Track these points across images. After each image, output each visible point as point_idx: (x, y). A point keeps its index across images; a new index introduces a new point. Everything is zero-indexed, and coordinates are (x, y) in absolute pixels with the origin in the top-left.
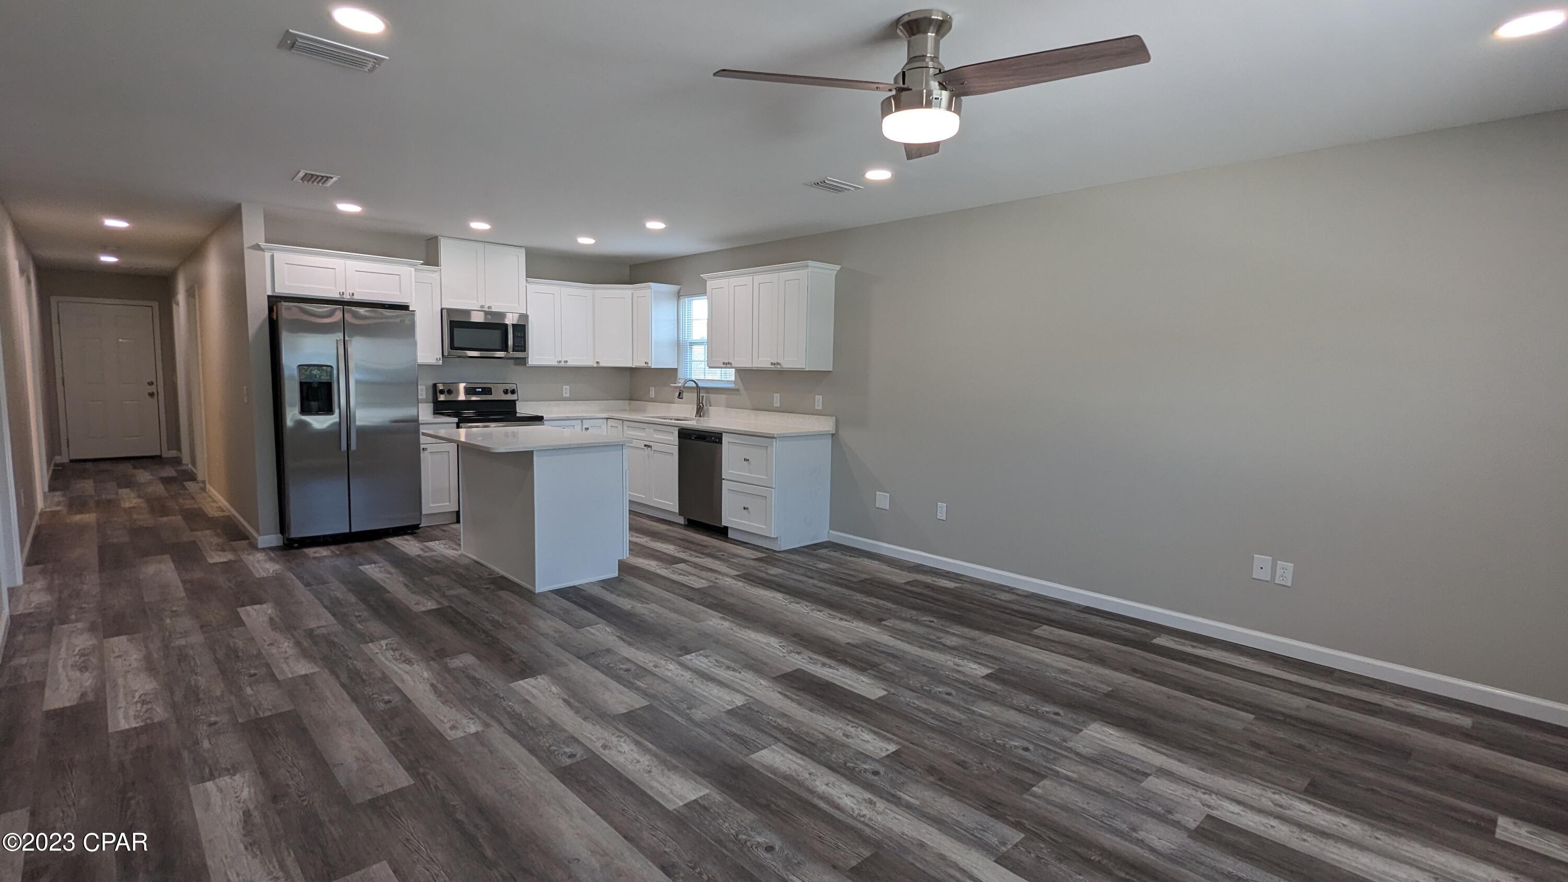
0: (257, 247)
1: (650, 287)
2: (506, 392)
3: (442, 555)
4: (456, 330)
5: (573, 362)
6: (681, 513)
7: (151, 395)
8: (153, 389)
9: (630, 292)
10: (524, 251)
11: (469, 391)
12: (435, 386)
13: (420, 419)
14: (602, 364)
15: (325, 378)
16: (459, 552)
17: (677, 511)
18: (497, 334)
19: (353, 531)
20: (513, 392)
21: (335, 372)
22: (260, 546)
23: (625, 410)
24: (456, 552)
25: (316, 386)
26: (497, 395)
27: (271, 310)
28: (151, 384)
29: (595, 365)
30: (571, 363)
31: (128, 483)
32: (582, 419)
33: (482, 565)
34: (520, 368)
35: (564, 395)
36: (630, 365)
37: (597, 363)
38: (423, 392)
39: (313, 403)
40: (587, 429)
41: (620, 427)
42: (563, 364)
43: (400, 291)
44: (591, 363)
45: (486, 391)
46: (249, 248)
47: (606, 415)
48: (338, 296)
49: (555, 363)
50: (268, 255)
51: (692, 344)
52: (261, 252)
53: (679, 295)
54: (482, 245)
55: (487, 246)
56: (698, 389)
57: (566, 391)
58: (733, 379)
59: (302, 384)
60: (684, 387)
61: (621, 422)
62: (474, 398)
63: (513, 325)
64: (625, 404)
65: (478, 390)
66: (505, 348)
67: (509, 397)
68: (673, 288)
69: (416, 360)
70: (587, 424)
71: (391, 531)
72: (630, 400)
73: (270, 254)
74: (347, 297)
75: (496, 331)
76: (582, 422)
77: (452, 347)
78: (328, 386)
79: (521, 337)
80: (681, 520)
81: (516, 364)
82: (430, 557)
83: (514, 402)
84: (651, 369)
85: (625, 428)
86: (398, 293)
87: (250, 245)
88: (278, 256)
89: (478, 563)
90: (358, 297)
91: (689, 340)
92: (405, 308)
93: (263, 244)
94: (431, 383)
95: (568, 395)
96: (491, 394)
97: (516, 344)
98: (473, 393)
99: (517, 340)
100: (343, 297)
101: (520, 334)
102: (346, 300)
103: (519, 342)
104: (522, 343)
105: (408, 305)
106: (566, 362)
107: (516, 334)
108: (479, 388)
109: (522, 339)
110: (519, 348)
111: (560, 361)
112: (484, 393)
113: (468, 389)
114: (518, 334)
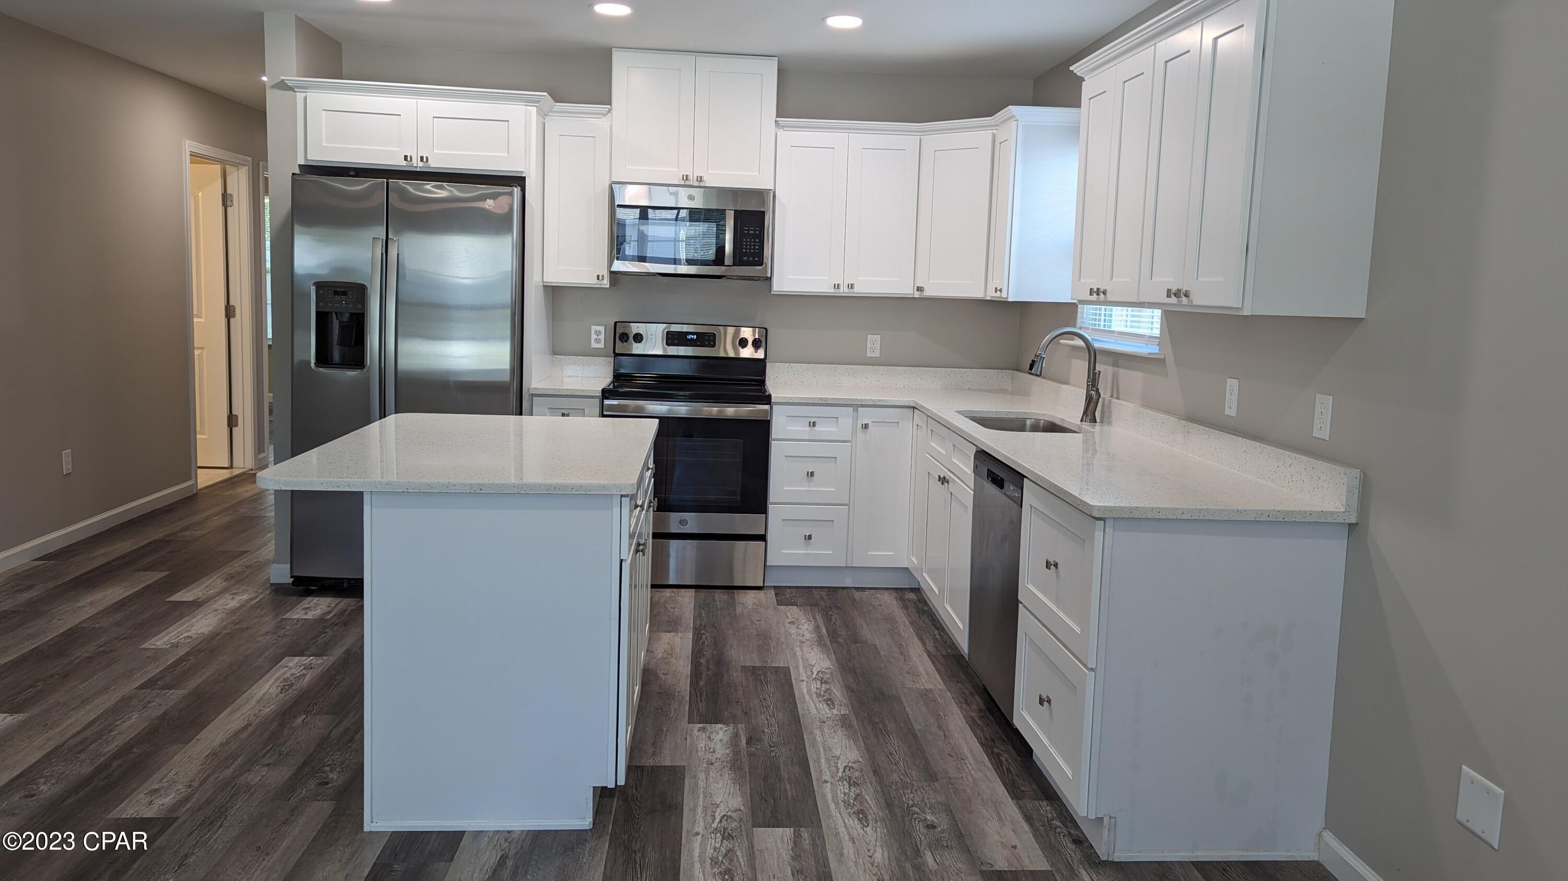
0: (285, 85)
1: (1015, 117)
2: (744, 342)
5: (867, 285)
10: (774, 64)
11: (673, 338)
12: (615, 325)
14: (928, 293)
20: (756, 343)
26: (727, 348)
29: (917, 294)
30: (862, 289)
32: (856, 406)
34: (761, 297)
36: (981, 295)
37: (920, 289)
38: (603, 337)
40: (865, 427)
41: (924, 429)
42: (844, 290)
44: (907, 290)
45: (708, 340)
46: (274, 87)
47: (910, 401)
48: (404, 163)
49: (828, 289)
50: (300, 96)
52: (291, 93)
54: (691, 58)
55: (702, 57)
56: (1091, 352)
57: (874, 345)
58: (1156, 332)
61: (925, 418)
62: (673, 350)
63: (737, 212)
64: (1002, 377)
65: (689, 337)
66: (722, 258)
67: (750, 353)
70: (866, 416)
72: (1015, 369)
73: (303, 95)
74: (418, 165)
76: (860, 411)
77: (621, 255)
79: (755, 236)
81: (750, 290)
83: (762, 363)
85: (929, 432)
86: (506, 155)
87: (275, 82)
88: (315, 97)
90: (437, 163)
92: (519, 181)
93: (294, 79)
94: (609, 320)
95: (877, 354)
96: (714, 346)
97: (744, 250)
98: (676, 342)
99: (747, 242)
100: (413, 164)
101: (752, 230)
102: (419, 170)
103: (750, 245)
104: (757, 247)
105: (524, 175)
106: (851, 286)
107: (746, 230)
108: (693, 333)
109: (757, 240)
110: (751, 259)
111: (838, 284)
112: (699, 343)
113: (670, 334)
114: (749, 230)
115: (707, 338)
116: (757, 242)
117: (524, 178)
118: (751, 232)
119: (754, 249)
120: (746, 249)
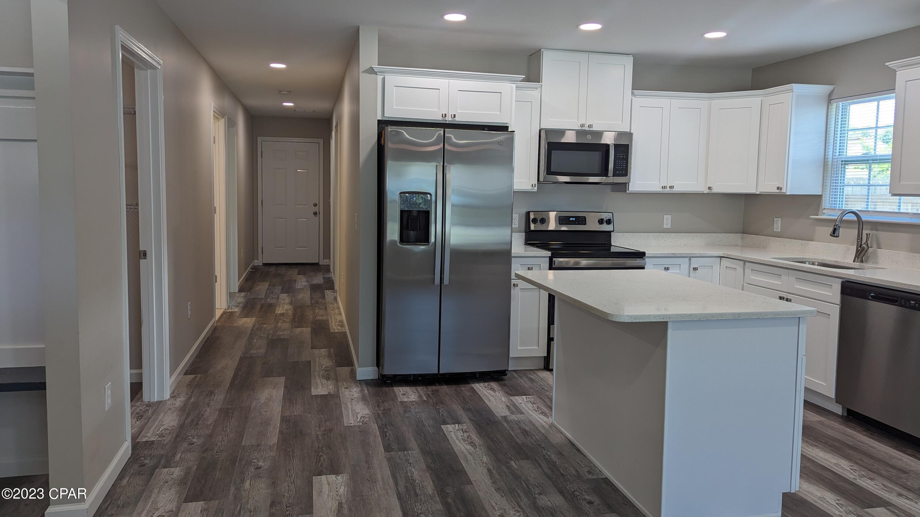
0: (371, 71)
1: (791, 90)
2: (601, 222)
3: (530, 422)
4: (553, 152)
5: (681, 186)
6: (838, 399)
7: (315, 214)
8: (316, 209)
9: (758, 100)
10: (631, 59)
11: (562, 220)
12: (528, 214)
13: (513, 251)
14: (715, 190)
15: (423, 207)
16: (550, 420)
17: (833, 396)
18: (596, 156)
19: (441, 372)
20: (609, 222)
21: (433, 198)
22: (359, 377)
23: (737, 245)
24: (545, 419)
25: (415, 215)
26: (592, 225)
27: (380, 135)
28: (315, 205)
29: (706, 191)
30: (678, 189)
31: (288, 288)
32: (689, 257)
33: (578, 450)
34: (619, 195)
35: (665, 226)
36: (752, 190)
37: (709, 188)
38: (517, 221)
39: (412, 232)
40: (695, 269)
41: (740, 270)
42: (668, 190)
43: (500, 112)
44: (702, 188)
45: (581, 220)
46: (364, 72)
47: (720, 253)
48: (441, 118)
49: (658, 189)
50: (380, 78)
51: (847, 162)
52: (374, 76)
53: (830, 99)
54: (585, 55)
55: (592, 56)
56: (860, 223)
57: (667, 221)
59: (402, 212)
60: (842, 221)
61: (742, 263)
62: (564, 228)
63: (616, 146)
64: (736, 238)
65: (571, 219)
66: (604, 172)
67: (605, 227)
68: (821, 89)
69: (512, 186)
70: (695, 263)
71: (478, 376)
72: (743, 233)
73: (382, 77)
74: (449, 119)
75: (597, 153)
76: (690, 260)
77: (549, 172)
78: (427, 214)
79: (623, 159)
80: (838, 409)
81: (613, 191)
82: (518, 423)
83: (609, 233)
84: (785, 196)
85: (748, 271)
86: (499, 113)
87: (364, 70)
88: (389, 78)
89: (573, 445)
90: (460, 119)
91: (843, 157)
92: (504, 128)
93: (376, 67)
94: (524, 211)
95: (669, 226)
96: (585, 224)
97: (617, 167)
98: (564, 222)
99: (618, 162)
100: (446, 119)
101: (622, 155)
102: (448, 123)
103: (620, 165)
104: (624, 166)
105: (508, 125)
106: (671, 187)
107: (618, 156)
108: (573, 217)
109: (624, 161)
110: (621, 172)
111: (665, 186)
112: (577, 223)
113: (560, 218)
114: (620, 156)
115: (581, 219)
116: (624, 163)
117: (508, 127)
118: (621, 157)
119: (623, 167)
120: (618, 166)
